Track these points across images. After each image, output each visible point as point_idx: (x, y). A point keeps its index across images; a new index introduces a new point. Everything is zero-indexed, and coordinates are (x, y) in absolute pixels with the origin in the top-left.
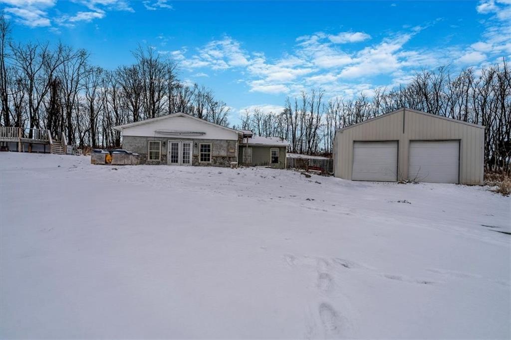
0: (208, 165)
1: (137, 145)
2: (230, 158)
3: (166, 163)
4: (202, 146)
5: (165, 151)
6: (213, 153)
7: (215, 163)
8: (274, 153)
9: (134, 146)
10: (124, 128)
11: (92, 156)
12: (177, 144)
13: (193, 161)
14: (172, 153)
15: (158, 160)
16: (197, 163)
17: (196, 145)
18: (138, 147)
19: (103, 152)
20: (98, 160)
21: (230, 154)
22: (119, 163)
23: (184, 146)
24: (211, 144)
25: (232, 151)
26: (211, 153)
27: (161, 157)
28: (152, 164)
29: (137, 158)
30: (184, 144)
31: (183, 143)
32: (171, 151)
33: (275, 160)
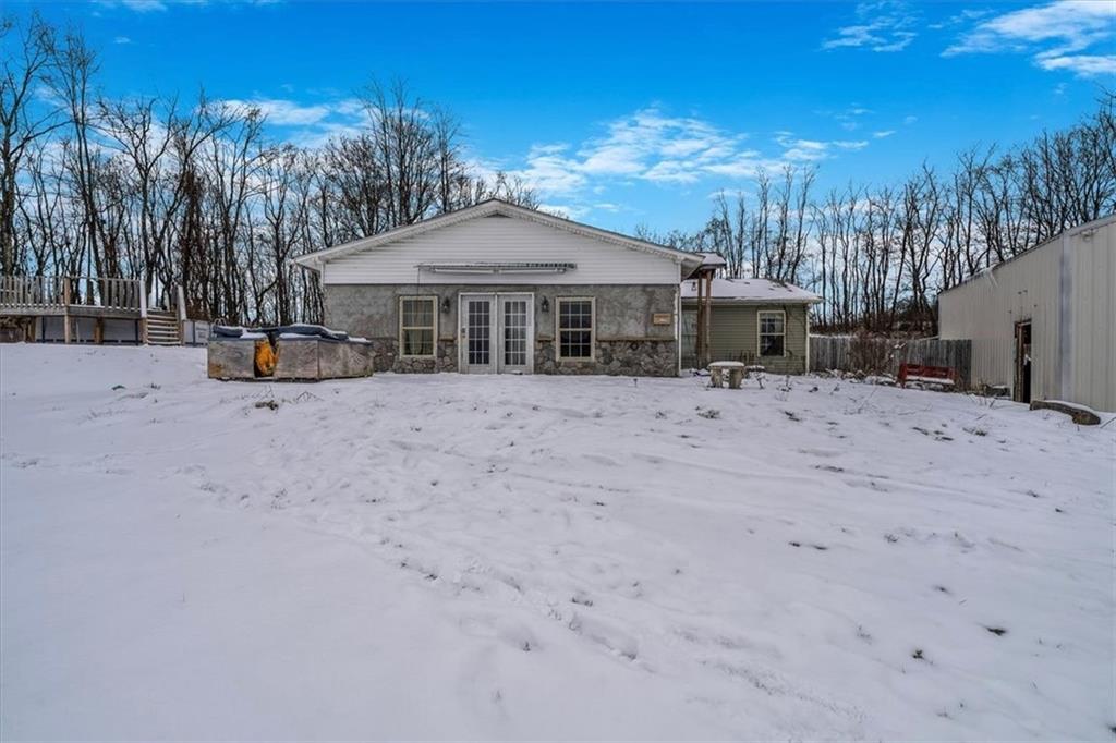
0: (587, 370)
1: (365, 310)
2: (655, 343)
3: (452, 367)
4: (564, 307)
5: (451, 329)
6: (602, 328)
7: (608, 361)
8: (769, 325)
9: (359, 316)
10: (328, 262)
11: (211, 352)
12: (487, 304)
13: (536, 358)
14: (471, 335)
15: (429, 357)
16: (549, 364)
17: (544, 306)
18: (370, 317)
19: (246, 335)
20: (231, 365)
21: (656, 330)
22: (299, 373)
23: (508, 310)
24: (593, 300)
25: (662, 320)
26: (593, 330)
27: (439, 347)
28: (413, 369)
29: (364, 354)
30: (508, 305)
31: (503, 301)
32: (467, 326)
33: (773, 347)
